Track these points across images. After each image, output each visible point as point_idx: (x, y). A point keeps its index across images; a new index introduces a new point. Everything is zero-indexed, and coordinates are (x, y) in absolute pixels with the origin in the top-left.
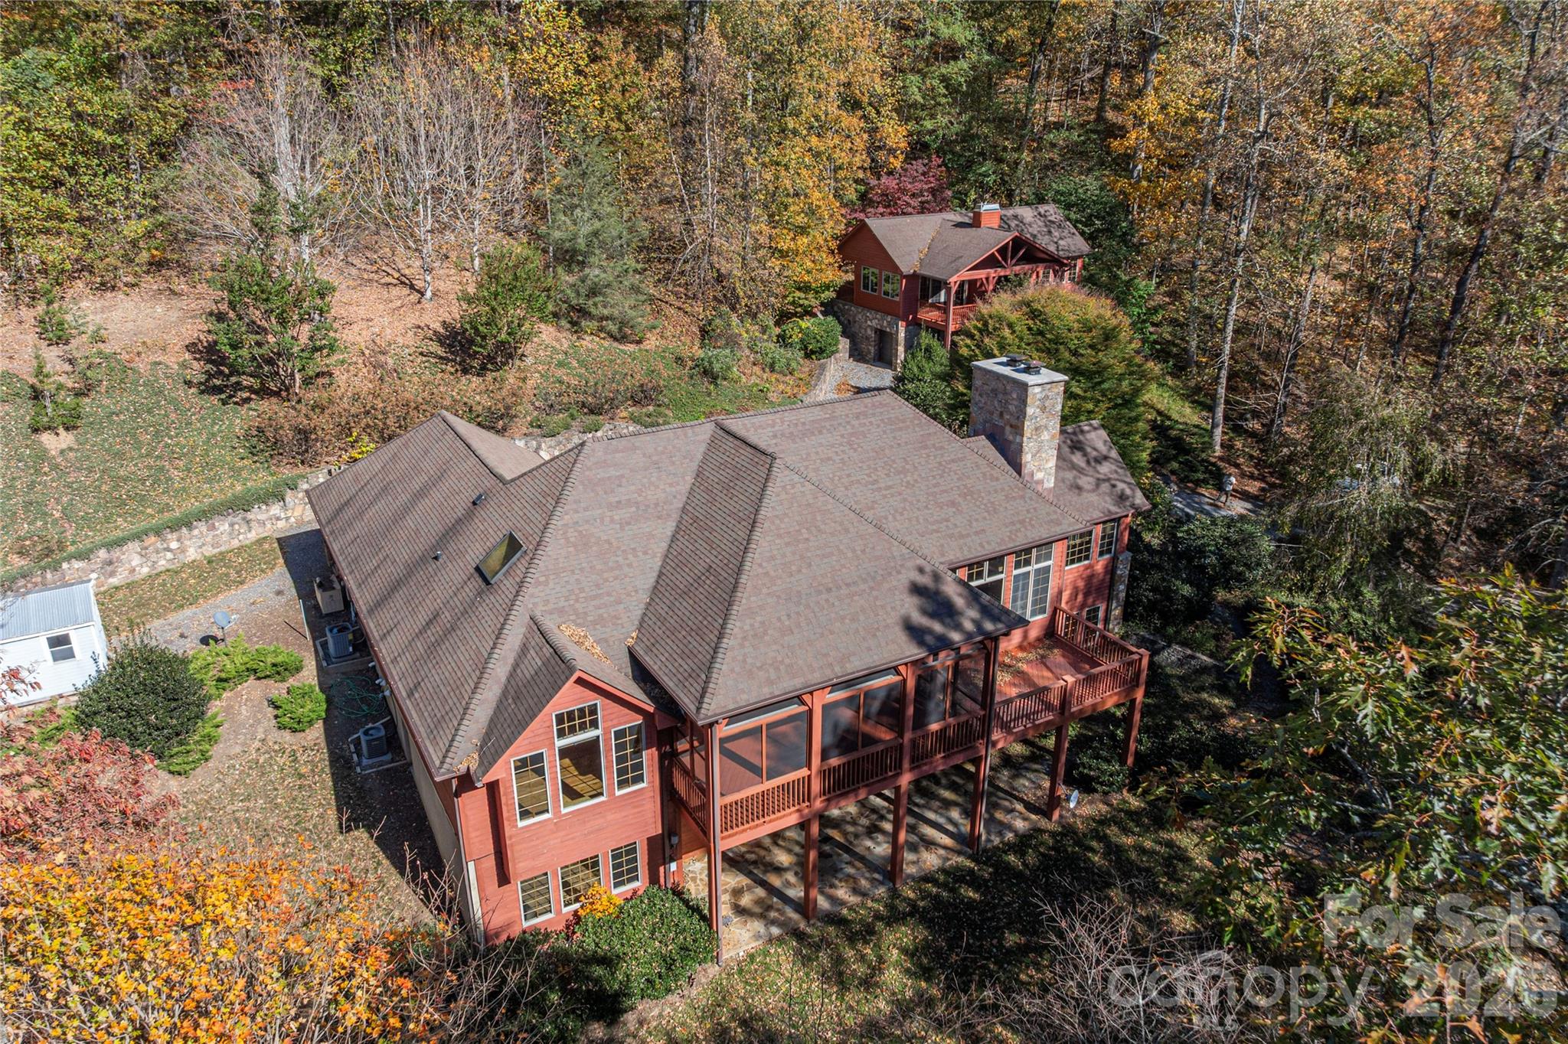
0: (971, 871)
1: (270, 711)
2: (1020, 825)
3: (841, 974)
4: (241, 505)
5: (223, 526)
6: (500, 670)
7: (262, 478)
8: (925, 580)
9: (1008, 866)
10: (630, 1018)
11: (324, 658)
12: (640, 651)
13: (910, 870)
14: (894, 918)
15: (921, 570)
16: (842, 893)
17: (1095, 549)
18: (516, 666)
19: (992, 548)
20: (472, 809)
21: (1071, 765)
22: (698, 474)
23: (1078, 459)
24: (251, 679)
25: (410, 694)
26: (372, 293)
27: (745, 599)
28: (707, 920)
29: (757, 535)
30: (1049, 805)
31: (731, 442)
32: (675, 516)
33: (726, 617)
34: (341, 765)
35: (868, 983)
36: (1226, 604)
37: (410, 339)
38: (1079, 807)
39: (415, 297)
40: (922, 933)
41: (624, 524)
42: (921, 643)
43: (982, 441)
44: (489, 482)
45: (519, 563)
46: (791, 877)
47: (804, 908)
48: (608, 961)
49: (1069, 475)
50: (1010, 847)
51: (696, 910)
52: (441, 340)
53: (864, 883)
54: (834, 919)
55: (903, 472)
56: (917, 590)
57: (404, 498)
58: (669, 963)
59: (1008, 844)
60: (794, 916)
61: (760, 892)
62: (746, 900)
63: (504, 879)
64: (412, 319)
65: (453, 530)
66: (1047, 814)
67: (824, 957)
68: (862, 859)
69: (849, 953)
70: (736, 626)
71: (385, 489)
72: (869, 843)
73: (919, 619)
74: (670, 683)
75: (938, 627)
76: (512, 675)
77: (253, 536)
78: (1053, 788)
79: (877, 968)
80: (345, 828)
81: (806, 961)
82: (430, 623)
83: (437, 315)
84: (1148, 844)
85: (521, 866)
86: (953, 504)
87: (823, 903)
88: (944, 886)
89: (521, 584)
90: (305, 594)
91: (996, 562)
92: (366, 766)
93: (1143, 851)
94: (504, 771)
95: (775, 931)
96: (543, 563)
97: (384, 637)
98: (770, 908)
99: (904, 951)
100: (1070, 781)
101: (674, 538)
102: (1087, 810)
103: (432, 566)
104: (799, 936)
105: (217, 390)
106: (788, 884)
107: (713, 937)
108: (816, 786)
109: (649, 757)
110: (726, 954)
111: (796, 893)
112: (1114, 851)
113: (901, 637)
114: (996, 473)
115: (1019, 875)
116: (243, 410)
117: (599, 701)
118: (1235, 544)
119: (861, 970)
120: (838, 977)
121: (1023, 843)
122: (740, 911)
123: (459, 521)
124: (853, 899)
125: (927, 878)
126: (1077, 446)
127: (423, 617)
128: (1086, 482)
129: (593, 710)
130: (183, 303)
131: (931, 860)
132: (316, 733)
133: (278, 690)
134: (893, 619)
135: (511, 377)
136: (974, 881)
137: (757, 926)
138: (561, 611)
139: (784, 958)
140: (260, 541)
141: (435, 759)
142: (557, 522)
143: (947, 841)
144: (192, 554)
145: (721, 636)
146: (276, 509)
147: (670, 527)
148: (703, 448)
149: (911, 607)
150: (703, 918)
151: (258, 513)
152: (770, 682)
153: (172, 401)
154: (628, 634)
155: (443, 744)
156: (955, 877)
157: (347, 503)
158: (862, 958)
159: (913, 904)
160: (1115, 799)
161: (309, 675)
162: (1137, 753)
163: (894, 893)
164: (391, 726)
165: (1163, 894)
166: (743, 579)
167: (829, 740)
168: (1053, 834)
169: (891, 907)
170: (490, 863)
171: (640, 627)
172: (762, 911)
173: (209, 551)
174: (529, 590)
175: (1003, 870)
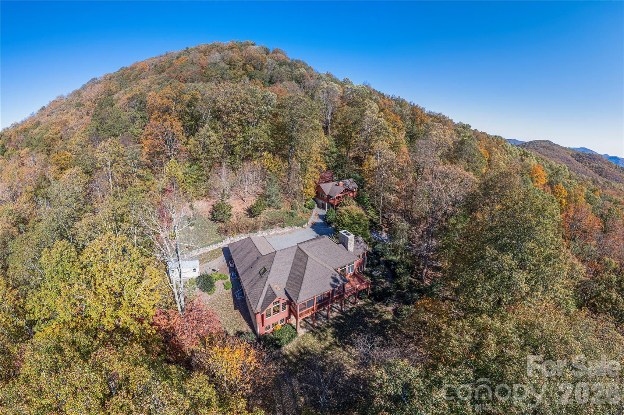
0: (341, 317)
1: (223, 285)
2: (350, 307)
3: (320, 338)
4: (216, 242)
5: (214, 246)
6: (264, 294)
7: (219, 238)
8: (333, 276)
9: (348, 315)
10: (283, 348)
11: (231, 276)
12: (286, 289)
13: (331, 317)
14: (329, 327)
15: (333, 274)
16: (319, 322)
17: (361, 257)
18: (266, 293)
19: (344, 264)
20: (259, 316)
21: (358, 296)
22: (295, 256)
23: (358, 243)
24: (220, 280)
25: (249, 295)
26: (236, 201)
27: (304, 282)
28: (296, 330)
29: (306, 270)
30: (355, 303)
31: (300, 251)
32: (292, 264)
33: (301, 286)
34: (234, 297)
35: (325, 340)
36: (383, 261)
37: (242, 211)
38: (360, 303)
39: (243, 202)
40: (334, 329)
41: (283, 266)
42: (333, 287)
43: (341, 245)
44: (260, 255)
45: (266, 273)
46: (310, 319)
47: (312, 325)
48: (279, 340)
49: (356, 246)
50: (348, 311)
51: (293, 328)
52: (247, 211)
53: (323, 320)
54: (318, 328)
55: (329, 252)
56: (332, 277)
57: (245, 253)
58: (290, 338)
59: (347, 310)
60: (311, 327)
61: (305, 323)
62: (302, 325)
63: (263, 325)
64: (243, 207)
65: (254, 263)
66: (354, 305)
67: (317, 336)
68: (322, 315)
69: (321, 334)
70: (303, 287)
71: (242, 249)
72: (323, 312)
73: (333, 283)
74: (292, 297)
75: (336, 284)
76: (266, 295)
77: (218, 247)
78: (355, 299)
79: (327, 336)
80: (235, 309)
81: (314, 336)
82: (252, 281)
83: (246, 206)
84: (372, 309)
85: (266, 325)
86: (337, 257)
87: (316, 324)
88: (337, 320)
89: (267, 278)
90: (228, 263)
91: (345, 267)
92: (238, 298)
93: (370, 310)
94: (265, 312)
95: (308, 330)
96: (270, 274)
97: (244, 281)
98: (307, 326)
99: (331, 333)
100: (358, 298)
101: (292, 268)
102: (361, 303)
103: (251, 269)
104: (312, 331)
105: (213, 220)
106: (309, 320)
107: (297, 333)
108: (315, 309)
109: (287, 306)
110: (299, 335)
111: (311, 323)
112: (366, 310)
113: (330, 286)
114: (344, 251)
115: (350, 316)
116: (217, 224)
117: (280, 300)
118: (384, 249)
119: (324, 337)
120: (320, 339)
121: (351, 310)
122: (301, 327)
123: (255, 261)
124: (321, 323)
125: (334, 318)
126: (357, 241)
127: (250, 279)
128: (359, 247)
129: (279, 301)
130: (208, 203)
131: (335, 314)
132: (230, 290)
133: (224, 282)
134: (328, 283)
135: (258, 218)
136: (342, 318)
137: (305, 330)
138: (273, 283)
139: (310, 335)
140: (219, 248)
141: (254, 309)
142: (273, 266)
143: (337, 311)
144: (209, 250)
145: (300, 289)
146: (221, 243)
147: (291, 265)
148: (296, 251)
149: (331, 281)
150: (295, 329)
151: (219, 244)
152: (308, 296)
153: (207, 222)
154: (284, 286)
155: (255, 306)
156: (338, 318)
157: (235, 250)
158: (324, 335)
159: (332, 324)
160: (366, 300)
161: (229, 280)
162: (370, 294)
163: (328, 322)
164: (242, 291)
165: (374, 317)
166: (304, 279)
167: (318, 301)
168: (356, 308)
169: (328, 325)
170: (261, 324)
171: (286, 285)
172: (305, 327)
173: (212, 250)
174: (268, 279)
175: (347, 315)
